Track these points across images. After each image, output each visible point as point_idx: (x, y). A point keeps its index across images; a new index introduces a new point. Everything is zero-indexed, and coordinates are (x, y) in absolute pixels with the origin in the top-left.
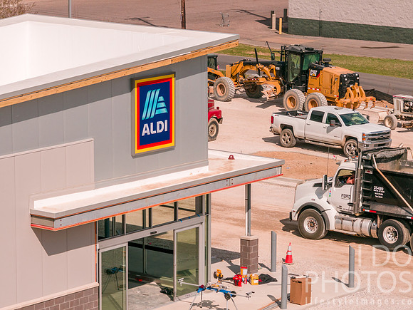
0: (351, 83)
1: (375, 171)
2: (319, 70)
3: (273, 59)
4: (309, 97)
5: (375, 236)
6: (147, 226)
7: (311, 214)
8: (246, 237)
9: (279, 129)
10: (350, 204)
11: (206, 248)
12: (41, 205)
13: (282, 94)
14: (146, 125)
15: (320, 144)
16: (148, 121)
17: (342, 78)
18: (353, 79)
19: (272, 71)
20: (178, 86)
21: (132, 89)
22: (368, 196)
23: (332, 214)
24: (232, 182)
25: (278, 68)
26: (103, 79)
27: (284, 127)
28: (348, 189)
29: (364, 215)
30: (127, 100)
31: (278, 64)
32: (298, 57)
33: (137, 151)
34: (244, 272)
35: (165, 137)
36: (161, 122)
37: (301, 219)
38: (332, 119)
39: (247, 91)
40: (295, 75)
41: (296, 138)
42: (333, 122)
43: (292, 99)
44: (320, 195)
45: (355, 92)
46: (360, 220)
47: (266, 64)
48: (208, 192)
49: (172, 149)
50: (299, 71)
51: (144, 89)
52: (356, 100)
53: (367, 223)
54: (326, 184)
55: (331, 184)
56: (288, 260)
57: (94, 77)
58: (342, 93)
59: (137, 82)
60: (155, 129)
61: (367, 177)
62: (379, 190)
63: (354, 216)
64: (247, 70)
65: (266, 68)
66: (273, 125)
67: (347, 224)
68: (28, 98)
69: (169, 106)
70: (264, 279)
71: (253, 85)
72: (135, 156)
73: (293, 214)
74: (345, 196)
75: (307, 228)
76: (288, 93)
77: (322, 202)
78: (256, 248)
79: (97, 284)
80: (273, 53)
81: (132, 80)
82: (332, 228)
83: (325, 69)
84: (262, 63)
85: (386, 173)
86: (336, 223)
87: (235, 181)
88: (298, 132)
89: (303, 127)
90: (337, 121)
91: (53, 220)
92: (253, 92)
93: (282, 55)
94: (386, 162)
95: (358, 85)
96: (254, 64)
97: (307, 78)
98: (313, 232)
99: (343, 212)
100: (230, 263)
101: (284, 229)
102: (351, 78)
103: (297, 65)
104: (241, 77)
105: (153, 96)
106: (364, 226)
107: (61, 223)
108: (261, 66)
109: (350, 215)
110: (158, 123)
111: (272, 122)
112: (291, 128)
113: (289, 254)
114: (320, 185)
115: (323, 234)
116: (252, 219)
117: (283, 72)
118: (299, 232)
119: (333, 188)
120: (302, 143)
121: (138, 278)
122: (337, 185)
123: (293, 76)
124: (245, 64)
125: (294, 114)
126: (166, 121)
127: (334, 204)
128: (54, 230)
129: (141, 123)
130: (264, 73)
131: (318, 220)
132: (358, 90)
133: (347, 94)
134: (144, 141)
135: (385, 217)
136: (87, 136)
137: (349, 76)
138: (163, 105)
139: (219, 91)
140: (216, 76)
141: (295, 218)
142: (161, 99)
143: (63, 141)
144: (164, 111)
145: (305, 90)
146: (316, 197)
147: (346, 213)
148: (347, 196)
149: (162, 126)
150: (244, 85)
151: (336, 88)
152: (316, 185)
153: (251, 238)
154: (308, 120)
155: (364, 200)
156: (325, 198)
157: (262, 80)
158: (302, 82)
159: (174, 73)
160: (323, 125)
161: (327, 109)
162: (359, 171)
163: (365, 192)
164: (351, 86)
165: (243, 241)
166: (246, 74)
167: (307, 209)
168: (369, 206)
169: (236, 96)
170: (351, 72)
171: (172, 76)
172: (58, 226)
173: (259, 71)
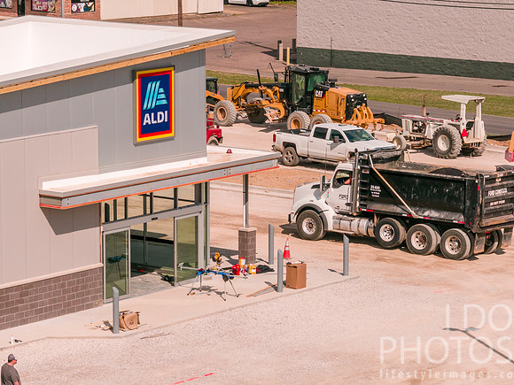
0: (358, 104)
1: (371, 170)
2: (325, 91)
3: (276, 80)
4: (314, 119)
5: (372, 235)
6: (148, 212)
7: (309, 216)
8: (244, 229)
9: (282, 147)
10: (347, 204)
11: (206, 248)
12: (49, 186)
13: (286, 118)
14: (147, 115)
15: (324, 161)
16: (149, 111)
17: (348, 98)
18: (360, 100)
19: (275, 93)
20: (178, 79)
21: (133, 80)
22: (365, 195)
23: (330, 215)
24: (229, 171)
25: (282, 90)
26: (107, 68)
27: (287, 145)
28: (345, 189)
29: (362, 215)
30: (129, 91)
31: (281, 86)
32: (303, 78)
33: (139, 140)
34: (243, 262)
35: (166, 127)
36: (162, 113)
37: (299, 221)
38: (336, 136)
39: (249, 115)
40: (300, 97)
41: (299, 156)
42: (337, 138)
43: (296, 122)
44: (318, 196)
45: (363, 113)
46: (357, 219)
47: (270, 86)
48: (206, 180)
49: (172, 139)
50: (304, 92)
51: (145, 81)
52: (363, 122)
53: (364, 222)
54: (323, 185)
55: (328, 185)
56: (286, 254)
57: (98, 67)
58: (349, 115)
59: (138, 73)
60: (156, 119)
61: (364, 176)
62: (375, 189)
63: (352, 216)
64: (249, 93)
65: (269, 90)
66: (276, 144)
67: (345, 223)
68: (38, 84)
69: (169, 98)
70: (262, 269)
71: (256, 110)
72: (137, 145)
73: (292, 216)
74: (343, 196)
75: (305, 229)
76: (292, 116)
77: (320, 203)
78: (254, 240)
79: (101, 265)
80: (276, 74)
81: (133, 71)
82: (330, 228)
83: (331, 89)
84: (265, 85)
85: (382, 172)
86: (334, 223)
87: (233, 171)
88: (301, 150)
89: (307, 144)
90: (341, 137)
91: (61, 199)
92: (256, 116)
93: (286, 75)
94: (383, 163)
95: (366, 106)
96: (256, 87)
97: (312, 99)
98: (311, 233)
99: (340, 213)
100: (229, 257)
101: (283, 233)
102: (358, 99)
103: (302, 87)
104: (243, 101)
105: (154, 87)
106: (361, 225)
107: (68, 202)
108: (264, 88)
109: (348, 215)
110: (159, 113)
111: (274, 140)
112: (294, 146)
113: (287, 249)
114: (318, 186)
115: (321, 235)
116: (250, 213)
117: (287, 94)
118: (298, 234)
119: (331, 189)
120: (306, 162)
121: (139, 269)
122: (334, 186)
123: (298, 98)
124: (246, 87)
125: (297, 132)
126: (166, 112)
127: (332, 205)
128: (61, 208)
129: (142, 113)
130: (268, 96)
131: (316, 220)
132: (365, 112)
133: (354, 116)
134: (146, 130)
135: (382, 215)
136: (91, 123)
137: (356, 97)
138: (163, 96)
139: (220, 116)
140: (217, 100)
141: (294, 220)
142: (162, 90)
143: (69, 127)
144: (165, 102)
145: (310, 113)
146: (314, 198)
147: (343, 214)
148: (345, 196)
149: (162, 117)
150: (247, 109)
151: (342, 109)
152: (314, 187)
153: (250, 230)
154: (311, 137)
155: (361, 199)
156: (323, 199)
157: (264, 102)
158: (307, 103)
159: (174, 66)
160: (327, 142)
161: (331, 126)
162: (356, 172)
163: (362, 192)
164: (358, 107)
165: (241, 233)
166: (248, 97)
167: (306, 210)
168: (366, 205)
169: (237, 121)
170: (359, 93)
171: (172, 69)
172: (65, 204)
173: (262, 93)
